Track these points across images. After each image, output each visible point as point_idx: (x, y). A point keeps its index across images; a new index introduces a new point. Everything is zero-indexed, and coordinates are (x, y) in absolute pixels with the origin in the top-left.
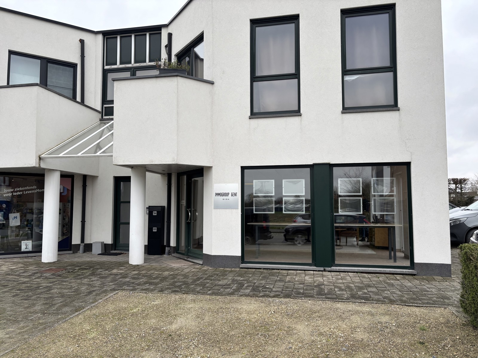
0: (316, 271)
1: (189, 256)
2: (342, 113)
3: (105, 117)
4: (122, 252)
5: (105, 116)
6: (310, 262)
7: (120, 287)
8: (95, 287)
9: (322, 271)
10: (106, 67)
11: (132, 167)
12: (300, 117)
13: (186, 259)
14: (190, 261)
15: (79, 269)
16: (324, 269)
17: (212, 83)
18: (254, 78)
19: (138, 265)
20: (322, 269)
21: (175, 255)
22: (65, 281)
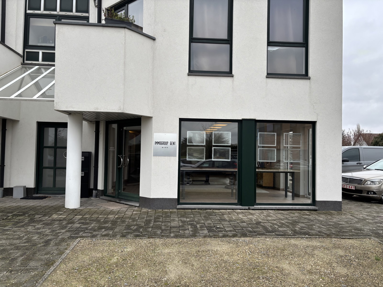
0: (242, 209)
1: (121, 199)
2: (267, 77)
3: (26, 62)
4: (46, 196)
5: (27, 60)
6: (236, 201)
7: (76, 234)
8: (47, 235)
9: (247, 209)
10: (28, 12)
11: (69, 113)
12: (232, 78)
13: (118, 201)
14: (123, 204)
15: (13, 216)
16: (249, 208)
17: (154, 39)
18: (192, 40)
19: (76, 209)
20: (247, 207)
21: (104, 197)
22: (7, 230)
